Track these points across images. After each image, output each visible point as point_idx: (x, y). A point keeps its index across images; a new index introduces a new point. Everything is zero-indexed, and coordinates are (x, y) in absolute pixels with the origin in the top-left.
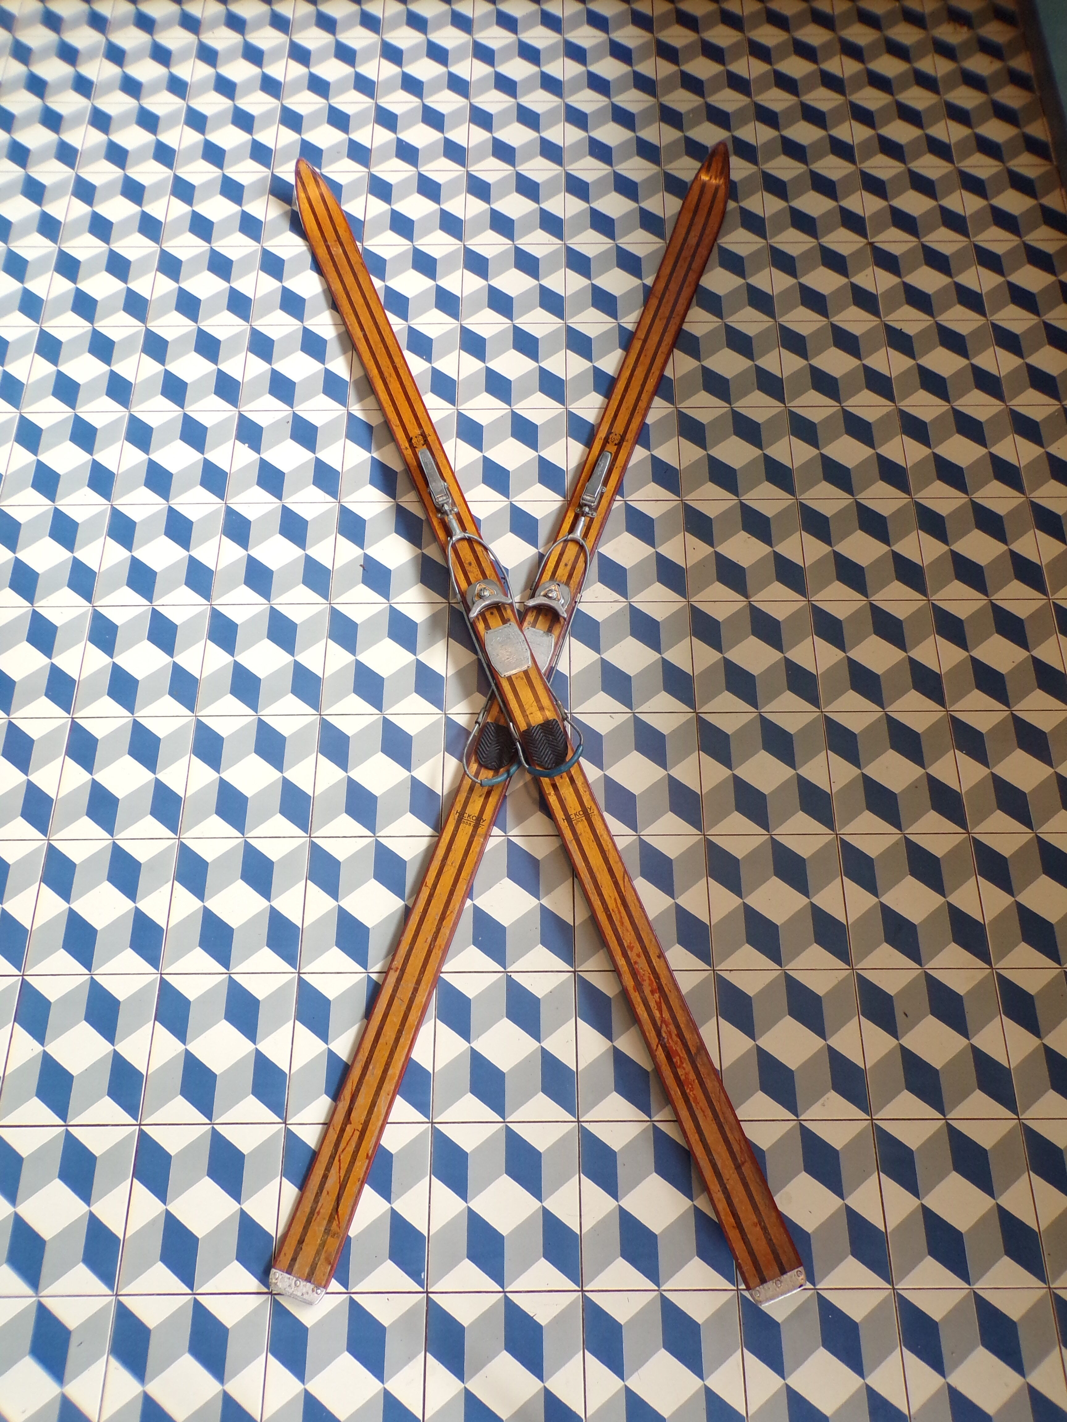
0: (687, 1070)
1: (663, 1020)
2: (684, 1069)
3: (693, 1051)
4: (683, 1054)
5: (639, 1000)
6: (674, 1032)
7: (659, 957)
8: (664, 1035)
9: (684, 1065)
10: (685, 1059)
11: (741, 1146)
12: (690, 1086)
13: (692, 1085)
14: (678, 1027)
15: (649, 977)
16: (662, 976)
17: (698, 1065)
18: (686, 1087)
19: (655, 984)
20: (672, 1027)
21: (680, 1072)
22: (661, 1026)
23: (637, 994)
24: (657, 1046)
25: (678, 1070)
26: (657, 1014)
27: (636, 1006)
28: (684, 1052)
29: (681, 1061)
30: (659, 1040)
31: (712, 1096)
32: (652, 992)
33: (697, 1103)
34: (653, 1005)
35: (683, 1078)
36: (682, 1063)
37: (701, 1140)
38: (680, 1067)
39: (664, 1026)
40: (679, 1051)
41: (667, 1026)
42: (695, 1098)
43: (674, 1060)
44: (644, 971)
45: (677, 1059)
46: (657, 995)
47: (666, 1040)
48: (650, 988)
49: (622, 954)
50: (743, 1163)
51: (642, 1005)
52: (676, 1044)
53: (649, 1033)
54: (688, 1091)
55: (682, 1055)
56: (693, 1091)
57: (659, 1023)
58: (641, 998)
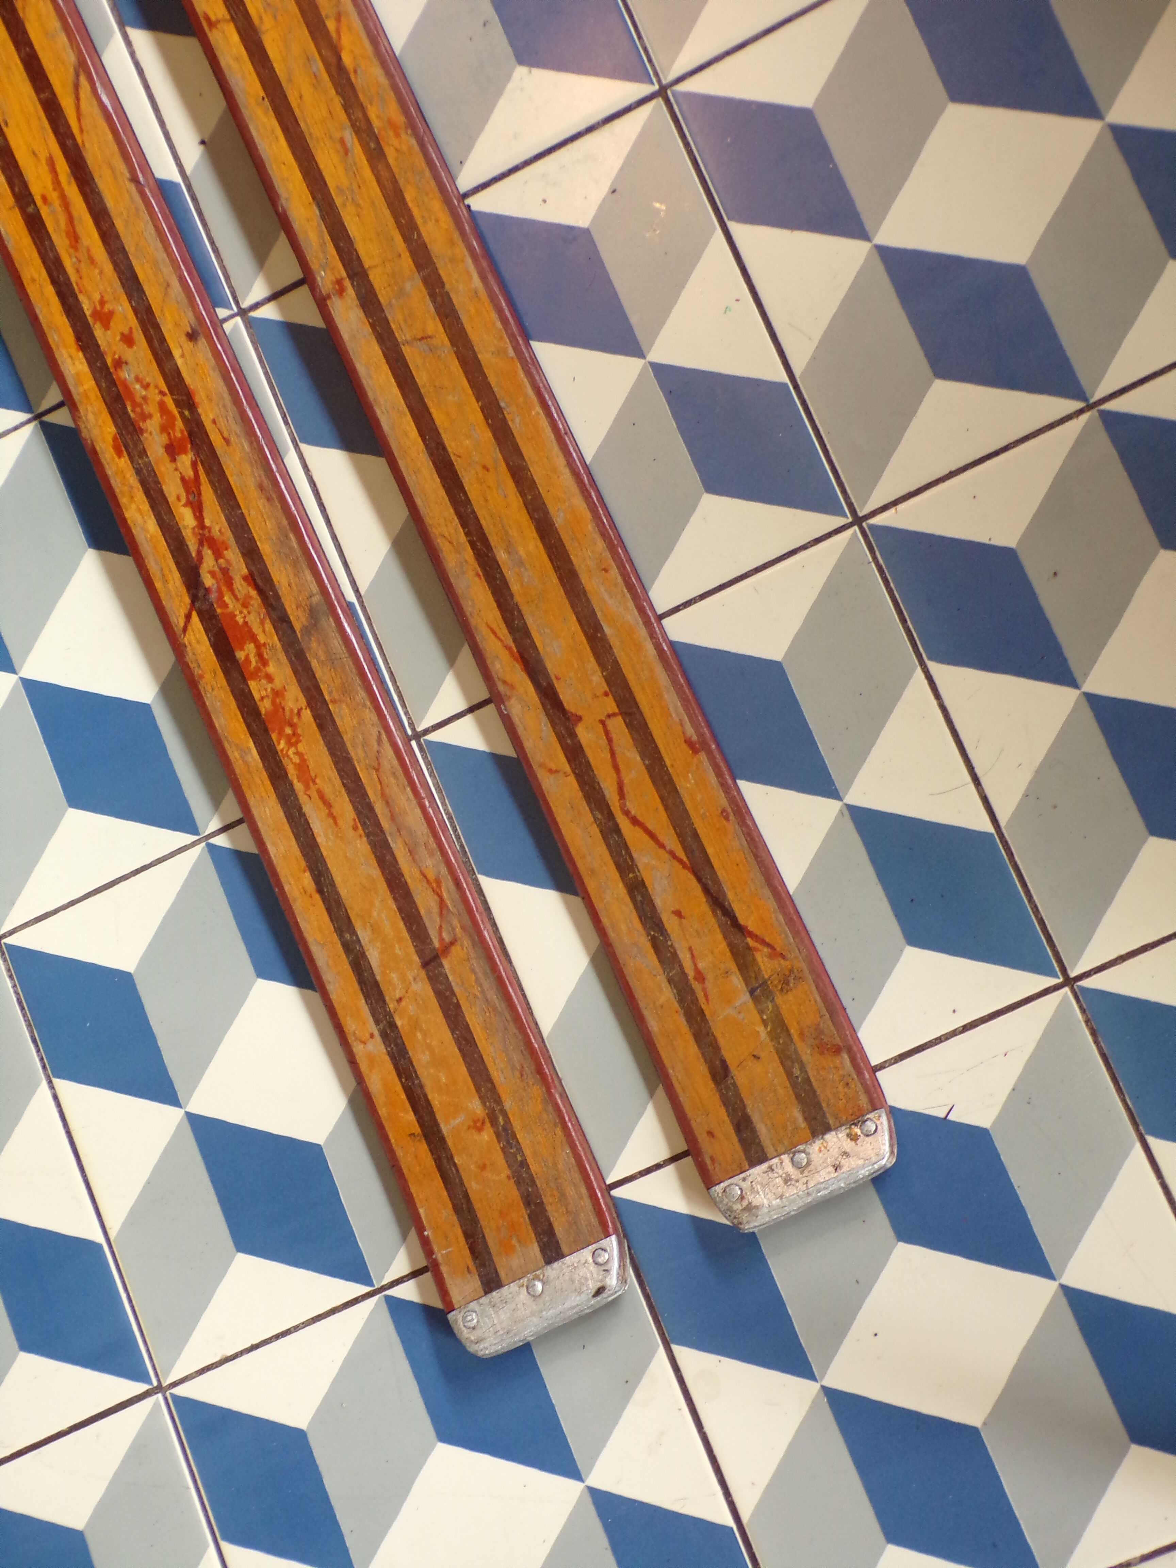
0: (278, 683)
1: (206, 539)
2: (269, 678)
3: (298, 619)
4: (267, 634)
5: (132, 479)
6: (239, 567)
7: (192, 336)
8: (208, 581)
9: (271, 669)
10: (273, 648)
11: (441, 897)
12: (288, 731)
13: (292, 725)
14: (251, 552)
15: (162, 406)
16: (200, 397)
17: (314, 663)
18: (274, 736)
19: (179, 424)
20: (234, 557)
21: (256, 687)
22: (199, 553)
23: (124, 462)
24: (188, 617)
25: (252, 684)
26: (186, 519)
27: (123, 501)
28: (268, 626)
29: (260, 655)
30: (194, 599)
31: (356, 753)
32: (172, 450)
33: (308, 780)
34: (173, 489)
35: (265, 706)
36: (264, 662)
37: (320, 891)
38: (255, 675)
39: (208, 553)
40: (256, 629)
41: (218, 555)
42: (303, 767)
43: (240, 655)
44: (146, 386)
45: (246, 653)
46: (186, 460)
47: (213, 596)
48: (164, 439)
49: (78, 339)
50: (446, 948)
51: (140, 495)
52: (245, 605)
53: (165, 581)
54: (282, 745)
55: (262, 639)
56: (295, 744)
57: (192, 545)
58: (138, 472)
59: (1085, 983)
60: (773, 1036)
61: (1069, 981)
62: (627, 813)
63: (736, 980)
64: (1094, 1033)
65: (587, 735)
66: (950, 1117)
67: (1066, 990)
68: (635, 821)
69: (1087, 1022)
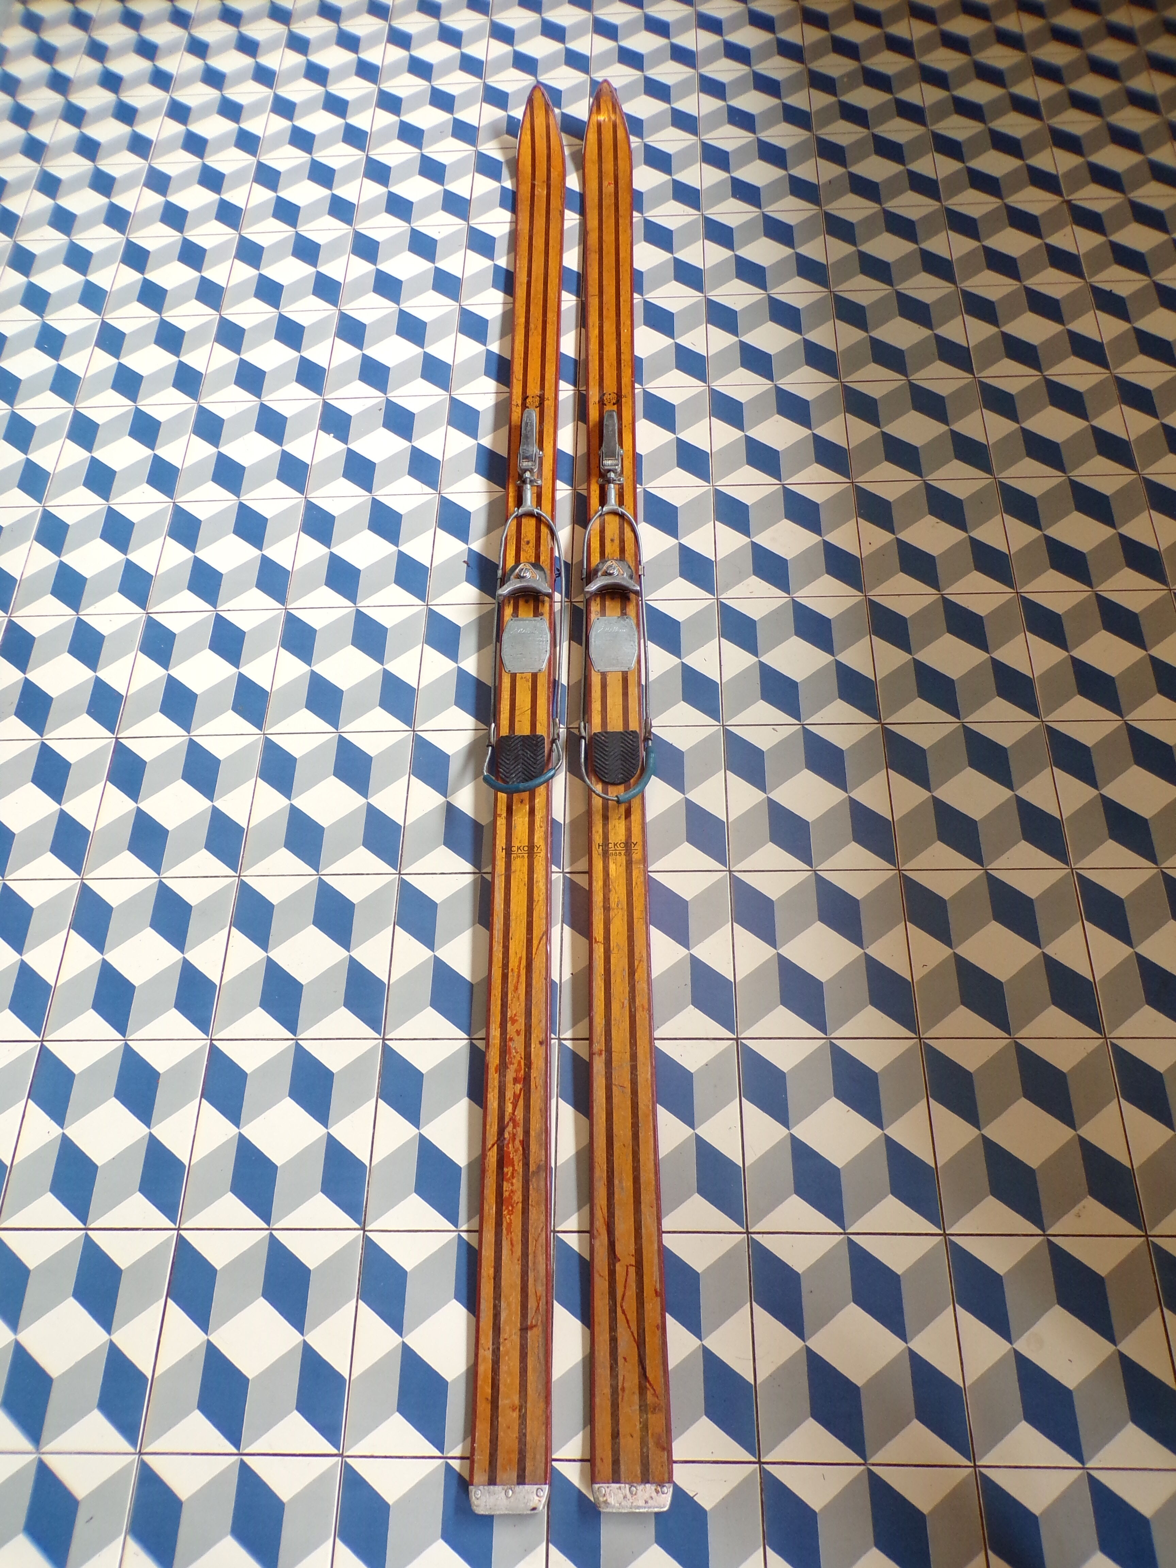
0: (514, 1188)
1: (513, 1119)
2: (512, 1184)
3: (532, 1167)
4: (519, 1167)
5: (496, 1083)
6: (520, 1136)
7: (541, 1043)
8: (506, 1135)
9: (514, 1181)
10: (518, 1174)
11: (538, 1304)
12: (510, 1208)
13: (513, 1207)
14: (527, 1133)
15: (519, 1062)
16: (534, 1066)
17: (531, 1187)
18: (504, 1208)
19: (522, 1072)
20: (520, 1131)
21: (506, 1186)
22: (508, 1123)
23: (497, 1076)
24: (493, 1145)
25: (505, 1183)
26: (509, 1108)
27: (490, 1090)
28: (521, 1164)
29: (513, 1174)
30: (498, 1139)
31: (531, 1230)
32: (516, 1080)
33: (509, 1231)
34: (509, 1095)
35: (506, 1194)
36: (513, 1177)
37: (494, 1279)
38: (508, 1181)
39: (511, 1124)
40: (516, 1163)
41: (514, 1127)
42: (509, 1225)
43: (505, 1170)
44: (517, 1053)
45: (508, 1170)
46: (519, 1086)
47: (506, 1142)
48: (514, 1075)
49: (501, 1024)
50: (532, 1327)
51: (497, 1091)
52: (516, 1151)
53: (491, 1127)
54: (505, 1213)
55: (516, 1168)
56: (510, 1215)
57: (507, 1119)
58: (500, 1082)
59: (766, 1466)
60: (641, 1429)
61: (760, 1462)
62: (622, 1307)
63: (636, 1398)
64: (762, 1490)
65: (619, 1267)
66: (695, 1498)
67: (757, 1465)
68: (623, 1312)
69: (761, 1483)
